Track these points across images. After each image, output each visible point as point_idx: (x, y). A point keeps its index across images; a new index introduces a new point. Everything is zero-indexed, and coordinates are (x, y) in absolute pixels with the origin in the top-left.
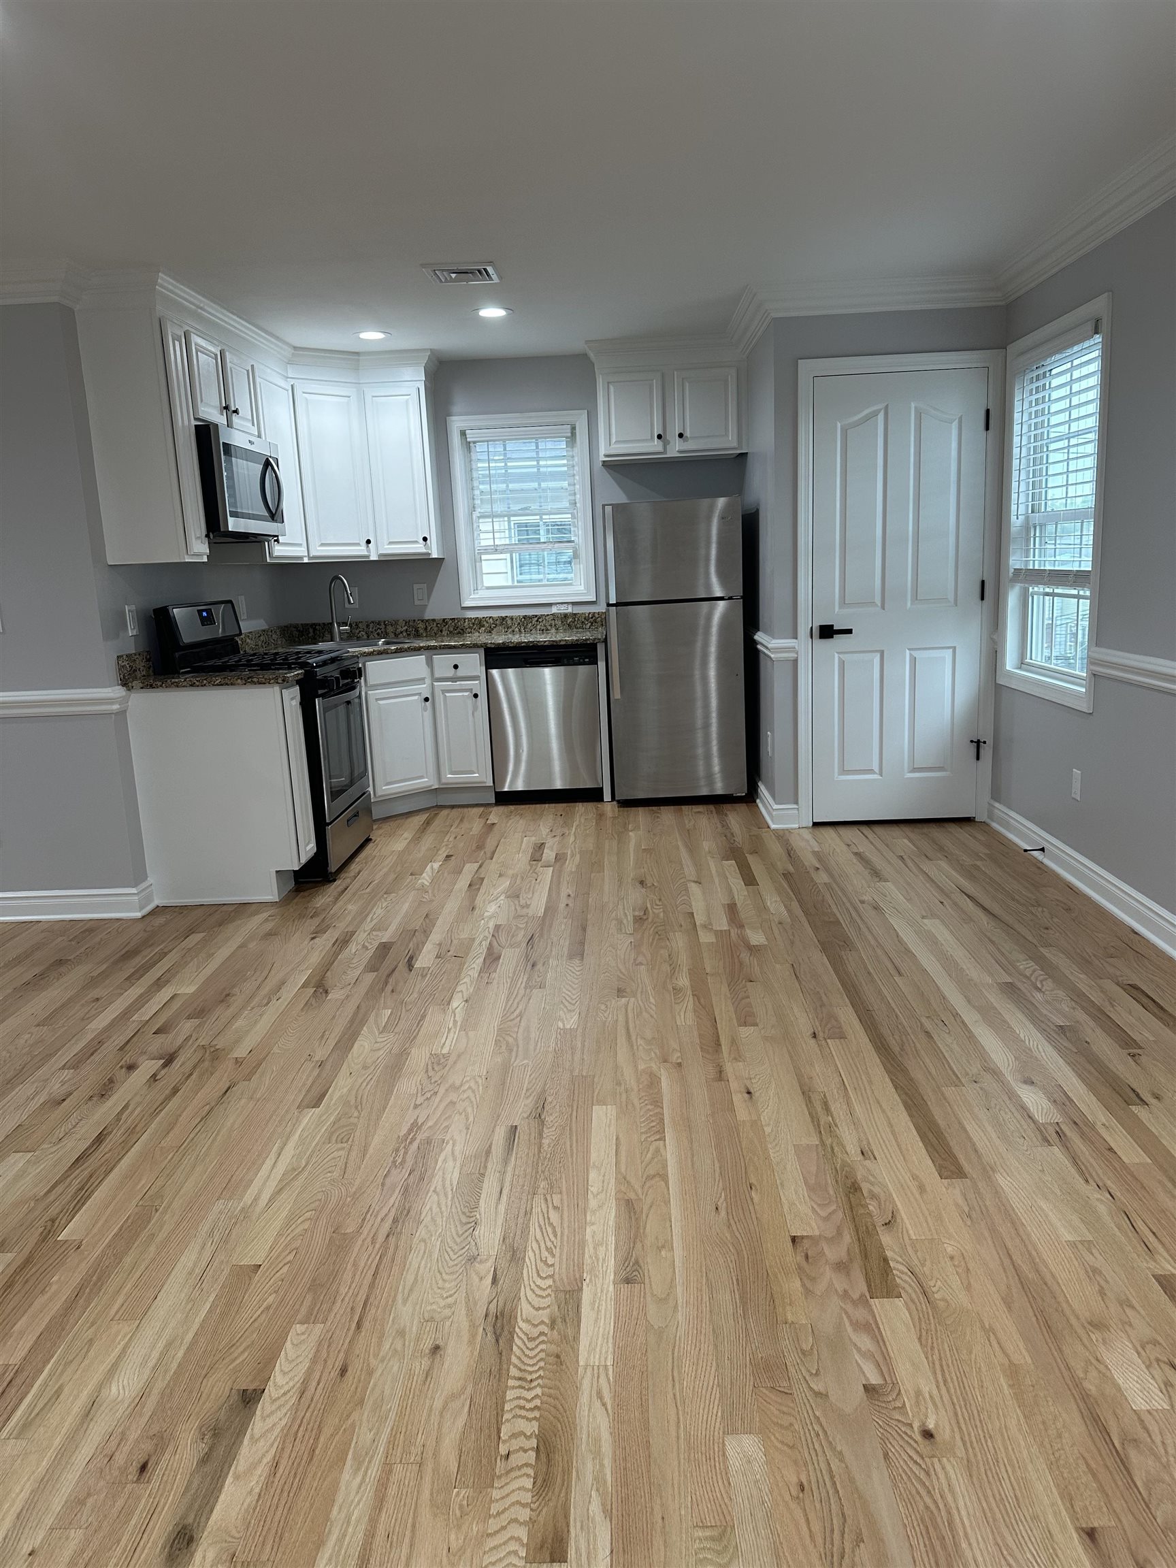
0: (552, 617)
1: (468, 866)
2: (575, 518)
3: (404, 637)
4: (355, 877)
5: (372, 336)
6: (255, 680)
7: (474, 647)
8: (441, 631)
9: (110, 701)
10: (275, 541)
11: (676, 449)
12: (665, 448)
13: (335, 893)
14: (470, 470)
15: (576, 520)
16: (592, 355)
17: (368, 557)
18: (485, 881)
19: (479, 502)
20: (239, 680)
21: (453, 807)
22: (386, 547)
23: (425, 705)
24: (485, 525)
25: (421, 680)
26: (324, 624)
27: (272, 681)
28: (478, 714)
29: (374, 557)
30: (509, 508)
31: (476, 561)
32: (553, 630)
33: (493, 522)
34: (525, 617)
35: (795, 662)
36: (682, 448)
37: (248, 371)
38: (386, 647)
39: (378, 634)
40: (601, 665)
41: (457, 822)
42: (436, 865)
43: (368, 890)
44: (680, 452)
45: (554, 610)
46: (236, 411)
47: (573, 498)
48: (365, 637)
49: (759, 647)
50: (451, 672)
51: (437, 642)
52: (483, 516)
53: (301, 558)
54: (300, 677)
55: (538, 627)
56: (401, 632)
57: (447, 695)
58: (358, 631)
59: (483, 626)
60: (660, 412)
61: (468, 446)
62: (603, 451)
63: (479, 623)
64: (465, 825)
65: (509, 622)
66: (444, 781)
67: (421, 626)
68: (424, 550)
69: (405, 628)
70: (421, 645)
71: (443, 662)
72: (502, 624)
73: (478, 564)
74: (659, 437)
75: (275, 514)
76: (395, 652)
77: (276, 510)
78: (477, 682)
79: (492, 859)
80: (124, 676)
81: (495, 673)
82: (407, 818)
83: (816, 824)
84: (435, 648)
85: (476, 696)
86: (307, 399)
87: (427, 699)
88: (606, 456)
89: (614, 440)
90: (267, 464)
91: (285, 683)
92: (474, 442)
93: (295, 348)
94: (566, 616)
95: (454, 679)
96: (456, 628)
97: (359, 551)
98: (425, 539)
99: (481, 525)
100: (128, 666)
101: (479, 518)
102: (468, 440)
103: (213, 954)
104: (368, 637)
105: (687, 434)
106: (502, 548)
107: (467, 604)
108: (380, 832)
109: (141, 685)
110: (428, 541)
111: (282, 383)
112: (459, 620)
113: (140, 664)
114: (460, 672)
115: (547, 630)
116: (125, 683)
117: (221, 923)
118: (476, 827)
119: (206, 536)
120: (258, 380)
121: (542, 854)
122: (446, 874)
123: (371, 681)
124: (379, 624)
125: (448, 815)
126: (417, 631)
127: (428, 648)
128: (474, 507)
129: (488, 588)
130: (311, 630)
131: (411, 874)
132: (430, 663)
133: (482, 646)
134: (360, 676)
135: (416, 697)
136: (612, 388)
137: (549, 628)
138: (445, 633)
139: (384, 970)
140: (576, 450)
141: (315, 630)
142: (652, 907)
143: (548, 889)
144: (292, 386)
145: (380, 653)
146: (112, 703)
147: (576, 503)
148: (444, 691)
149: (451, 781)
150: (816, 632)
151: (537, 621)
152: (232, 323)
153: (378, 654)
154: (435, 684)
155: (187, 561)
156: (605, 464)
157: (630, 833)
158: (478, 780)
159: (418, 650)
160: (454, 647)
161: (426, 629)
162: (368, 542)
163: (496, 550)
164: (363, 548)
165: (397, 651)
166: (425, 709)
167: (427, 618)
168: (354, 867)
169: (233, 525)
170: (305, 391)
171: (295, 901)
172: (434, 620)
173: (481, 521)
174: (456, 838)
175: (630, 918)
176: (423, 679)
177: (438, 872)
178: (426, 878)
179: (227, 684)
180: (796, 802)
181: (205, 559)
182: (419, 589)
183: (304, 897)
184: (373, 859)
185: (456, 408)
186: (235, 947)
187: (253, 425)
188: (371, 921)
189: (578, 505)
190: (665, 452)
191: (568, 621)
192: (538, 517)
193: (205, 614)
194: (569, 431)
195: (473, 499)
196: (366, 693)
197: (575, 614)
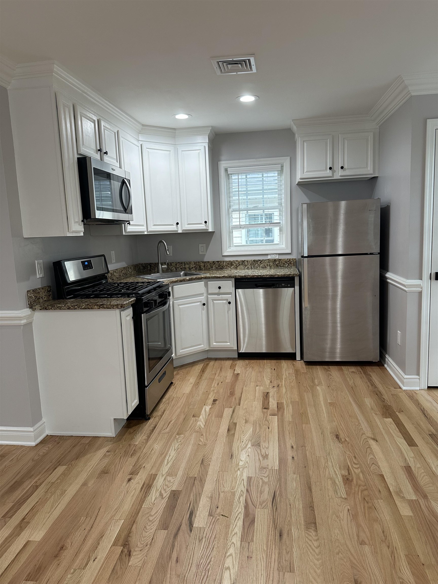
0: (268, 261)
1: (226, 409)
2: (281, 211)
3: (194, 270)
4: (161, 416)
5: (182, 116)
6: (105, 306)
7: (229, 277)
8: (212, 267)
9: (20, 318)
10: (128, 223)
11: (339, 175)
12: (333, 174)
13: (148, 432)
14: (229, 188)
15: (281, 212)
16: (295, 128)
17: (177, 231)
18: (238, 424)
19: (233, 204)
20: (96, 306)
21: (216, 359)
22: (186, 226)
23: (203, 307)
24: (235, 215)
25: (201, 294)
26: (155, 263)
27: (115, 307)
28: (230, 312)
29: (180, 231)
30: (247, 206)
31: (230, 233)
32: (269, 267)
33: (239, 213)
34: (254, 261)
35: (420, 293)
36: (342, 174)
37: (115, 133)
38: (184, 277)
39: (181, 269)
40: (297, 288)
41: (218, 371)
42: (208, 408)
43: (168, 429)
44: (341, 176)
45: (269, 257)
46: (106, 153)
47: (280, 201)
48: (175, 270)
49: (389, 281)
50: (217, 291)
51: (210, 274)
52: (234, 211)
53: (144, 232)
54: (133, 302)
55: (261, 266)
56: (192, 268)
57: (215, 302)
58: (171, 267)
59: (233, 265)
60: (331, 156)
61: (228, 176)
62: (299, 177)
63: (231, 264)
64: (223, 374)
65: (246, 263)
66: (212, 346)
67: (202, 264)
68: (205, 228)
69: (194, 266)
70: (202, 276)
71: (213, 285)
72: (242, 264)
73: (231, 234)
74: (330, 168)
75: (127, 209)
76: (189, 281)
77: (128, 207)
78: (230, 296)
79: (239, 405)
80: (31, 302)
81: (240, 291)
82: (192, 366)
83: (429, 387)
84: (209, 278)
85: (229, 303)
86: (148, 151)
87: (204, 304)
88: (301, 179)
89: (305, 170)
90: (123, 182)
91: (122, 307)
92: (231, 174)
93: (143, 125)
94: (275, 260)
95: (218, 294)
96: (219, 266)
97: (172, 228)
98: (206, 222)
99: (233, 215)
100: (33, 297)
101: (232, 211)
102: (229, 173)
103: (66, 490)
104: (176, 270)
105: (345, 167)
106: (243, 226)
107: (225, 254)
108: (178, 377)
109: (40, 308)
110: (207, 223)
111: (136, 142)
112: (221, 262)
113: (43, 294)
114: (222, 291)
115: (265, 267)
116: (31, 306)
117: (78, 457)
118: (228, 375)
119: (82, 221)
120: (121, 139)
121: (269, 403)
122: (213, 418)
123: (176, 295)
124: (182, 263)
125: (214, 365)
126: (200, 267)
127: (206, 278)
128: (230, 206)
129: (236, 246)
130: (149, 266)
131: (194, 416)
132: (206, 285)
133: (234, 277)
134: (169, 296)
135: (199, 303)
136: (305, 144)
137: (266, 266)
138: (214, 268)
139: (173, 528)
140: (283, 177)
141: (151, 266)
142: (352, 466)
143: (277, 438)
144: (141, 145)
145: (181, 281)
146: (21, 320)
147: (281, 204)
148: (213, 300)
149: (215, 346)
150: (433, 276)
151: (260, 263)
152: (105, 105)
153: (180, 282)
154: (209, 296)
155: (68, 236)
156: (299, 184)
157: (318, 388)
158: (229, 346)
159: (200, 279)
160: (219, 277)
161: (204, 266)
162: (177, 224)
163: (240, 227)
164: (174, 227)
165: (190, 280)
166: (203, 309)
167: (205, 261)
168: (162, 406)
169: (100, 215)
170: (148, 147)
171: (125, 437)
172: (208, 262)
173: (233, 213)
174: (218, 384)
175: (340, 479)
176: (203, 294)
177: (209, 415)
178: (201, 422)
179: (89, 308)
180: (418, 374)
181: (82, 234)
182: (201, 247)
183: (130, 433)
184: (172, 400)
185: (223, 158)
186: (79, 486)
187: (117, 162)
188: (168, 463)
189: (282, 205)
190: (333, 176)
191: (277, 263)
192: (262, 211)
193: (86, 263)
194: (280, 167)
195: (230, 202)
196: (173, 302)
197: (280, 260)
